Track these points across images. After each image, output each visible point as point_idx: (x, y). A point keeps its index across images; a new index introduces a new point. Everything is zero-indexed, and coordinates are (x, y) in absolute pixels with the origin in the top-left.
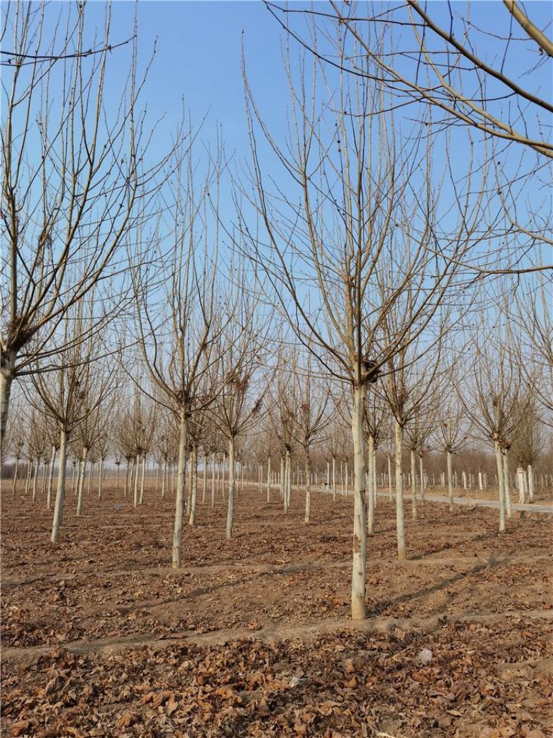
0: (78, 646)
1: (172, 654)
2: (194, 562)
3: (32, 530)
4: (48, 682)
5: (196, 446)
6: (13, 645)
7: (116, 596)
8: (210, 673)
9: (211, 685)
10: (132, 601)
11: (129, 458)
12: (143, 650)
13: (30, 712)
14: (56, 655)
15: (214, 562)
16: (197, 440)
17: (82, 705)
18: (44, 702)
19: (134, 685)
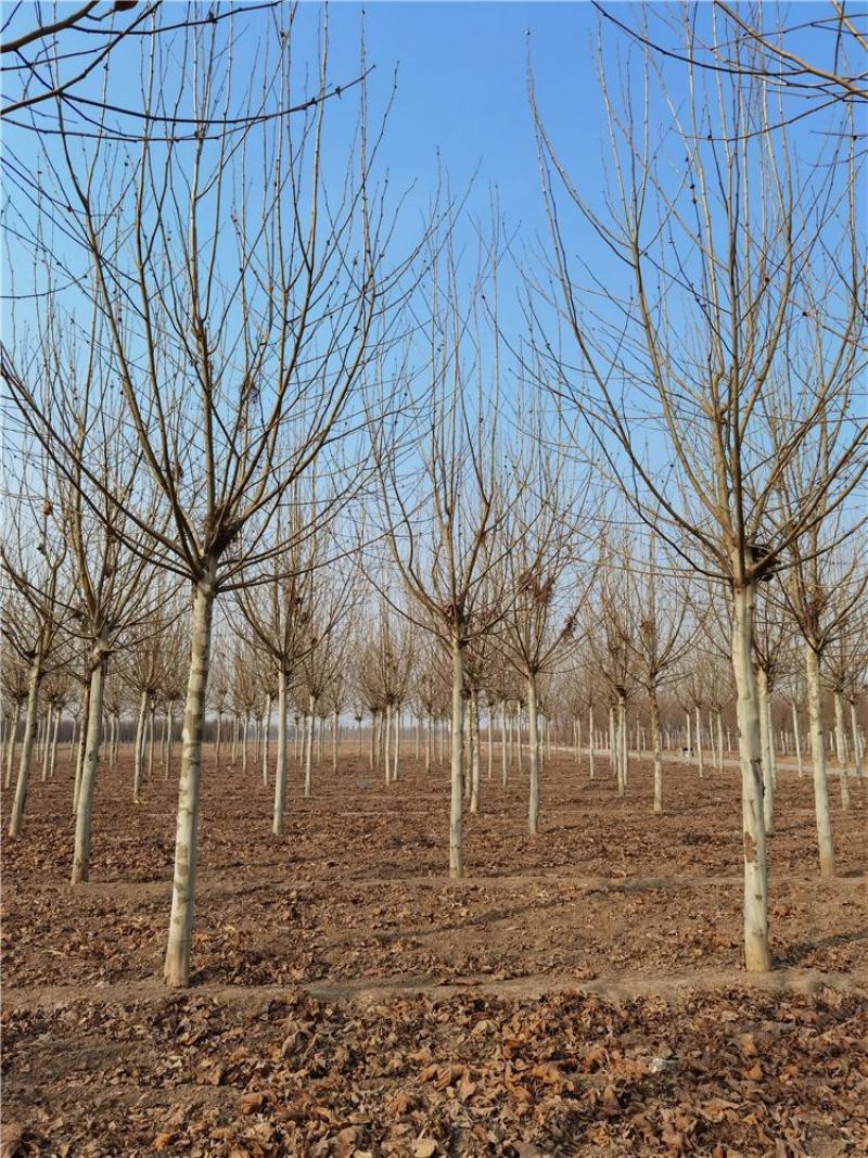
0: (321, 988)
1: (461, 1008)
2: (483, 869)
3: (246, 816)
4: (286, 1038)
5: (476, 691)
6: (231, 982)
7: (370, 916)
8: (521, 1042)
9: (525, 1060)
10: (395, 924)
11: (374, 710)
12: (417, 1000)
13: (263, 1082)
14: (292, 1000)
15: (513, 871)
16: (476, 681)
17: (334, 1077)
18: (281, 1069)
19: (408, 1051)
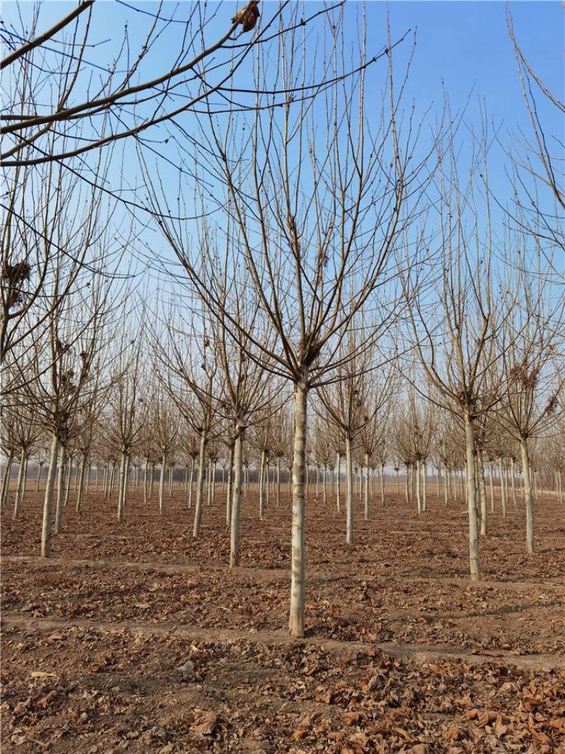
0: (389, 647)
1: (490, 673)
2: (495, 576)
3: (328, 531)
4: (370, 679)
6: (330, 637)
7: (417, 602)
8: (538, 701)
9: (542, 714)
10: (435, 609)
11: (408, 464)
12: (458, 663)
13: (358, 705)
14: (372, 653)
15: (519, 578)
17: (404, 709)
18: (369, 698)
19: (455, 697)
